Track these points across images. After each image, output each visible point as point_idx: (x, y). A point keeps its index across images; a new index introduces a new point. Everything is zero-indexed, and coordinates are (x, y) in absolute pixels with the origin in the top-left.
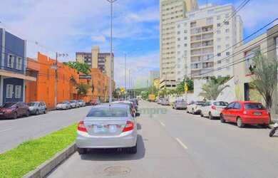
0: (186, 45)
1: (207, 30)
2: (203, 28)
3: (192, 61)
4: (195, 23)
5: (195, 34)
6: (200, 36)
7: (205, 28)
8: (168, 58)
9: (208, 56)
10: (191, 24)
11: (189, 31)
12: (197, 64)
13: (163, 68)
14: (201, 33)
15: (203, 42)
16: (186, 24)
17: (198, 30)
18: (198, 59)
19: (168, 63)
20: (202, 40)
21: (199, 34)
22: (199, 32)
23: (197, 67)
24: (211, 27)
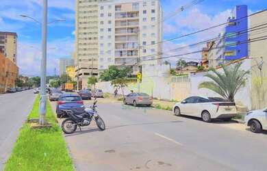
0: (110, 30)
1: (132, 16)
2: (128, 13)
3: (116, 48)
4: (120, 7)
5: (120, 19)
6: (125, 22)
7: (131, 14)
8: (85, 44)
9: (133, 44)
10: (116, 7)
11: (113, 15)
12: (121, 52)
13: (79, 55)
14: (127, 19)
15: (128, 28)
16: (110, 7)
17: (124, 15)
18: (122, 46)
19: (85, 49)
20: (127, 26)
21: (124, 19)
22: (124, 17)
23: (121, 55)
24: (137, 13)
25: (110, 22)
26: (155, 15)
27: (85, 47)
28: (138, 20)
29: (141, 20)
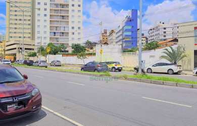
0: (45, 15)
2: (60, 5)
3: (51, 30)
5: (54, 8)
6: (58, 10)
7: (63, 6)
9: (64, 28)
12: (55, 33)
14: (59, 9)
15: (60, 16)
17: (57, 5)
18: (55, 28)
19: (16, 28)
20: (60, 14)
21: (57, 9)
22: (57, 7)
23: (54, 35)
24: (67, 5)
25: (45, 10)
26: (81, 8)
27: (15, 26)
28: (68, 11)
29: (70, 11)
